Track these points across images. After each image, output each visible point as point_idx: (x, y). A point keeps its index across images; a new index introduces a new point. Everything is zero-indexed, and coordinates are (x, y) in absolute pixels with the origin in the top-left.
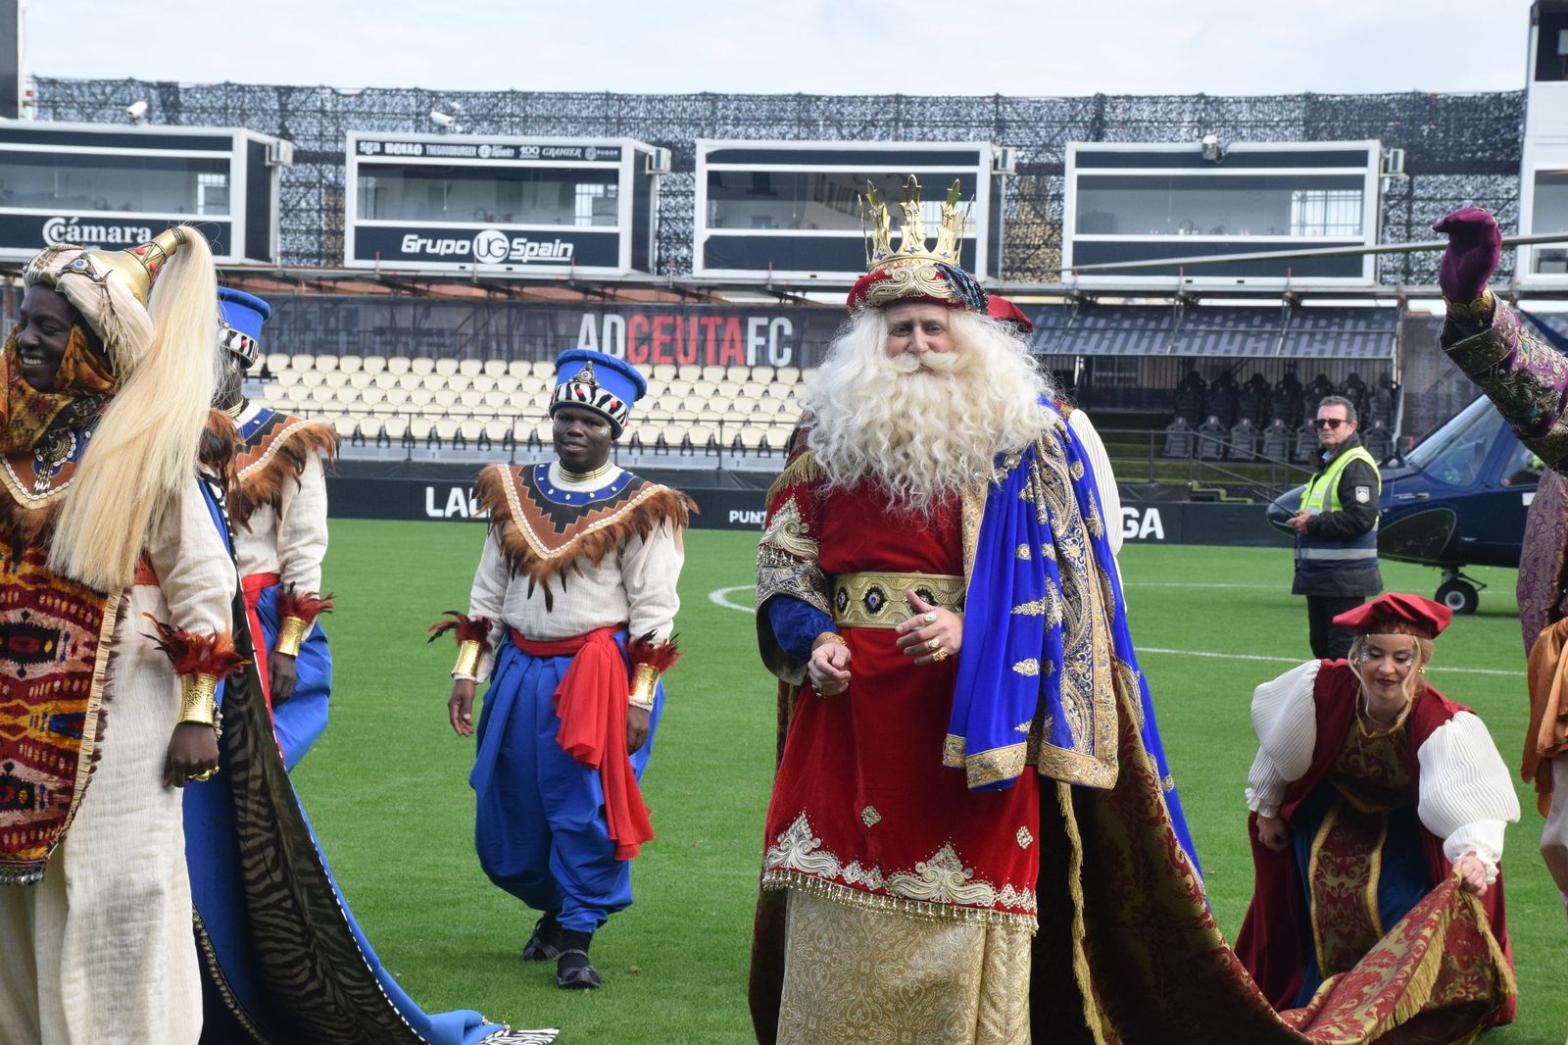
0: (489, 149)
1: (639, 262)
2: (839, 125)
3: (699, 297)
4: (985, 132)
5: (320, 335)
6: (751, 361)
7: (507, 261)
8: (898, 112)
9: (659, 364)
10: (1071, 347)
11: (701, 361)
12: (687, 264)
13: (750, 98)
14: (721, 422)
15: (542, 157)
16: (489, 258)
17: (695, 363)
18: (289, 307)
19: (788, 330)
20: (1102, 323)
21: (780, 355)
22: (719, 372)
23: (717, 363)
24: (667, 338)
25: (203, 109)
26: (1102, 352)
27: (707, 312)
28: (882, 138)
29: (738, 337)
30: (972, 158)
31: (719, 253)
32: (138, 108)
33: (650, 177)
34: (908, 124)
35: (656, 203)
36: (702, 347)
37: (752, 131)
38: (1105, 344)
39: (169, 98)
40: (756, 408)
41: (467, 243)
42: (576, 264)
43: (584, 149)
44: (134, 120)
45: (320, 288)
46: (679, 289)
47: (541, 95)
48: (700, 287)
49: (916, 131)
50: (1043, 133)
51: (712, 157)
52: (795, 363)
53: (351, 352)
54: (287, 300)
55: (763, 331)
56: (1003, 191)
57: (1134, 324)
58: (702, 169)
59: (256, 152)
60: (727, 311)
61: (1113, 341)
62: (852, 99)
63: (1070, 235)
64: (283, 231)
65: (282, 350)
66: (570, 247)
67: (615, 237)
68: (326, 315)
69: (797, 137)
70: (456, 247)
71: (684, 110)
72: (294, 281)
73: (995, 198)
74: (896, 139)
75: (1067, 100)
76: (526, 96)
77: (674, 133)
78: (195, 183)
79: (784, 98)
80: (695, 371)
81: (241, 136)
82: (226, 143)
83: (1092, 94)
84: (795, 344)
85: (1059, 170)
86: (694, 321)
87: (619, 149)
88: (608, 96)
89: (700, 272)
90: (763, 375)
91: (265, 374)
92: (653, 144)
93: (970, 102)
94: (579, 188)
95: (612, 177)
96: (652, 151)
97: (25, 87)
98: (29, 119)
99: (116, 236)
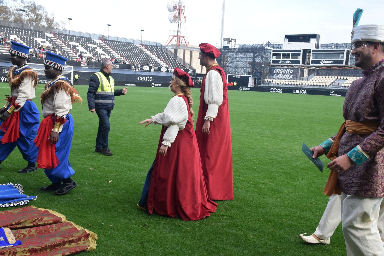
5: (354, 74)
18: (350, 71)
25: (341, 47)
32: (333, 47)
39: (337, 45)
44: (332, 48)
45: (355, 68)
53: (358, 76)
54: (350, 70)
59: (348, 51)
64: (350, 61)
65: (349, 76)
68: (355, 72)
72: (351, 67)
78: (339, 56)
81: (346, 50)
82: (344, 51)
91: (347, 79)
97: (320, 45)
98: (320, 49)
99: (329, 62)
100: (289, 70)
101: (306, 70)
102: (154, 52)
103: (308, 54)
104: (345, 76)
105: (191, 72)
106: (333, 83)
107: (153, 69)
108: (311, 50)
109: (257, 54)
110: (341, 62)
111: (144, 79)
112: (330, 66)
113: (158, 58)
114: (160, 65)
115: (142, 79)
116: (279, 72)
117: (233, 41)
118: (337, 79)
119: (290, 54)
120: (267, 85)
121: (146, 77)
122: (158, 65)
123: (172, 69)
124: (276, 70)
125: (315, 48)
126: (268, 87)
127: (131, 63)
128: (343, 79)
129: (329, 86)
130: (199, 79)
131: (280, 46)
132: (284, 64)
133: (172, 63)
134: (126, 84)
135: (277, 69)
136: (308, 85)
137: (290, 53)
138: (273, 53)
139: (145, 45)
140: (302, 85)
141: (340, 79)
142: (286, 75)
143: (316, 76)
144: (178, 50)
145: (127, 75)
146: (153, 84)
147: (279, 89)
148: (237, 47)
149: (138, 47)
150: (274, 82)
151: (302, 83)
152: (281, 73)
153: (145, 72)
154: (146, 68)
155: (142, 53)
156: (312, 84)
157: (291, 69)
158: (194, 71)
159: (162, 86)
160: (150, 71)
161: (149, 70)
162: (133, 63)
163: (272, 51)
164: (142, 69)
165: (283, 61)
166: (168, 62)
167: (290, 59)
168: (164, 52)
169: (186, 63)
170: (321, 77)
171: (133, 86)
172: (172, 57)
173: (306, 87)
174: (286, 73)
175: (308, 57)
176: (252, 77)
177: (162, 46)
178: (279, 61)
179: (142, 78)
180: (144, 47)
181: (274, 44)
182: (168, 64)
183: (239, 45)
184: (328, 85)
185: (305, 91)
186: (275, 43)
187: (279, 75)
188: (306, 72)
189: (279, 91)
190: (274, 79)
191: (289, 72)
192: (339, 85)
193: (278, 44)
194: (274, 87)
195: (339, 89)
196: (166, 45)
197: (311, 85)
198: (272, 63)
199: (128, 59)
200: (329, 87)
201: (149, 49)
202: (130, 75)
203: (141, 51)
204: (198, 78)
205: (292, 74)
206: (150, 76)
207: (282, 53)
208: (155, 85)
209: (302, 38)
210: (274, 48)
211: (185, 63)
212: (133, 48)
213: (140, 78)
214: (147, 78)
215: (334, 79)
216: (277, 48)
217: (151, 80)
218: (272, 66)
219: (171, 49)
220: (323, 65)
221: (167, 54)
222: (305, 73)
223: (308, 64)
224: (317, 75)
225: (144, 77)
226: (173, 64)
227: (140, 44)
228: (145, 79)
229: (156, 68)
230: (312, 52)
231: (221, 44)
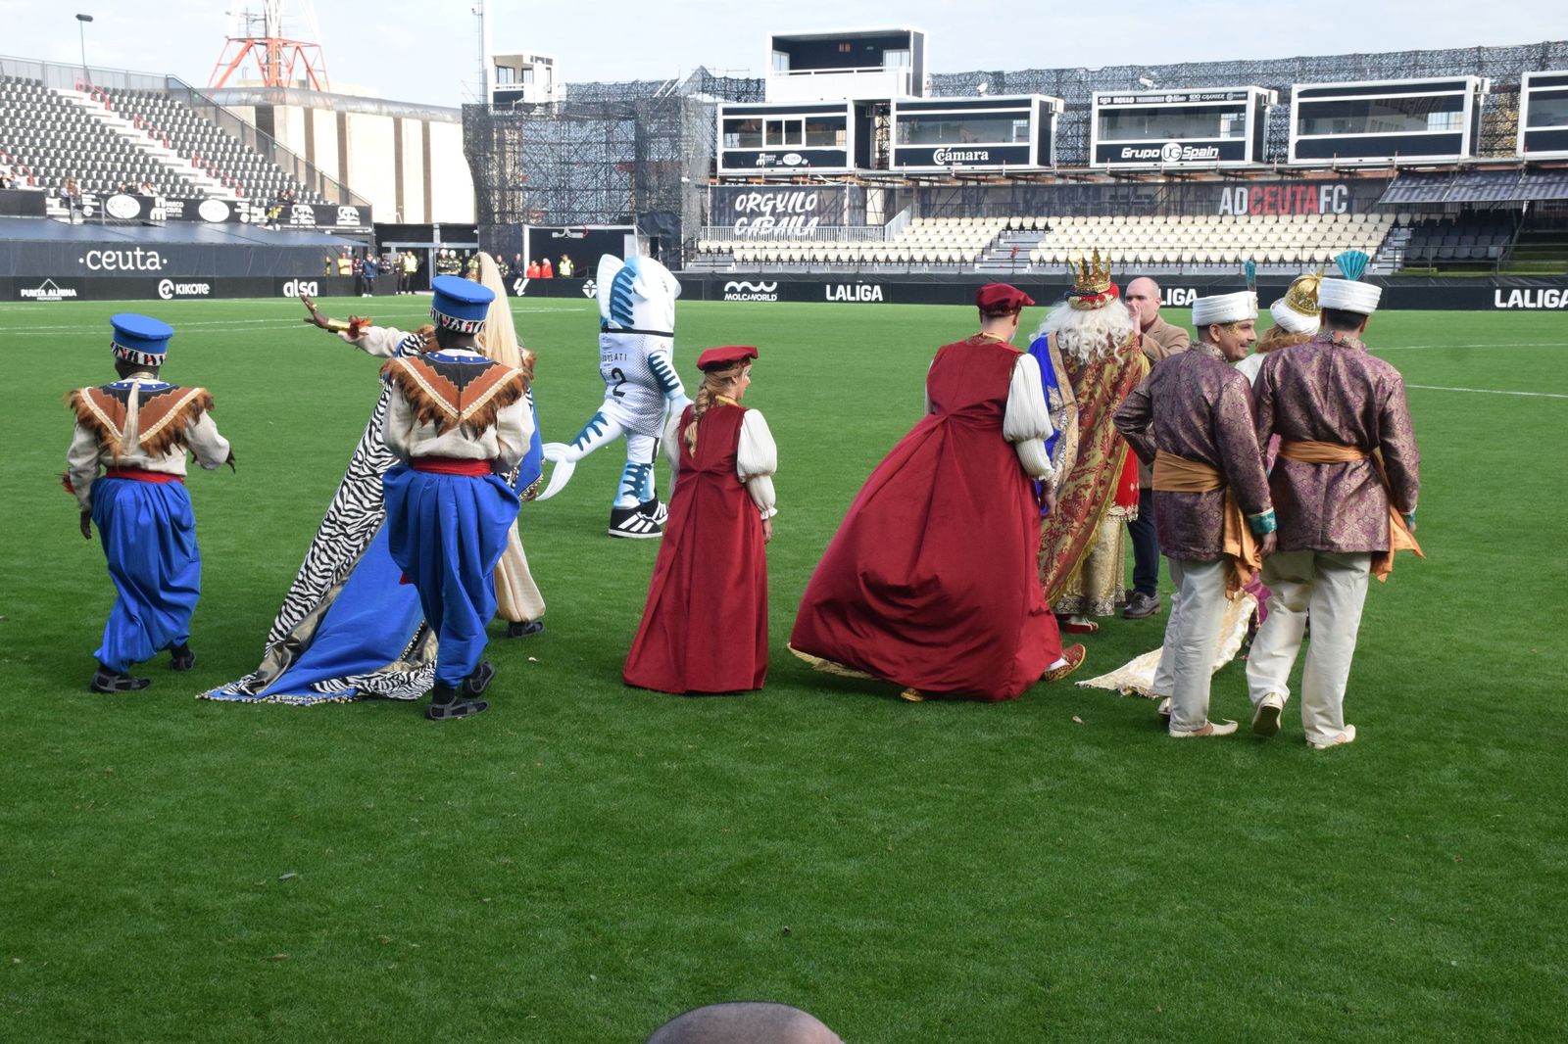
0: (1171, 98)
1: (1257, 157)
2: (1379, 70)
3: (1292, 175)
4: (1471, 69)
5: (1076, 205)
6: (1322, 211)
7: (1180, 160)
8: (1416, 61)
9: (1268, 214)
10: (1521, 195)
11: (1292, 212)
12: (1286, 156)
13: (1326, 58)
14: (1303, 247)
15: (1202, 100)
16: (1171, 159)
17: (1289, 213)
18: (1061, 191)
19: (1345, 192)
20: (1541, 180)
21: (1339, 207)
22: (1302, 218)
23: (1302, 212)
24: (1272, 200)
25: (1016, 85)
26: (1540, 197)
27: (1298, 183)
28: (1406, 77)
29: (1314, 197)
30: (1462, 86)
31: (1303, 150)
32: (983, 87)
33: (1265, 107)
34: (1423, 67)
35: (1268, 121)
36: (1293, 204)
37: (1326, 77)
38: (1543, 192)
39: (999, 80)
40: (1324, 238)
41: (1158, 151)
42: (1221, 159)
43: (1226, 94)
44: (980, 93)
45: (1078, 179)
46: (1280, 172)
47: (1203, 64)
48: (1293, 169)
49: (1427, 71)
50: (1508, 67)
51: (1301, 95)
52: (1349, 211)
53: (1092, 215)
54: (1059, 187)
55: (1329, 193)
56: (1482, 103)
57: (1562, 179)
58: (1295, 101)
59: (1044, 106)
60: (1308, 183)
61: (1547, 191)
62: (1388, 55)
63: (1523, 128)
64: (1058, 148)
65: (1055, 215)
66: (1217, 150)
67: (1243, 144)
68: (1080, 195)
69: (1353, 80)
70: (1152, 153)
71: (1286, 67)
72: (1064, 176)
73: (1476, 107)
74: (1414, 77)
75: (1524, 46)
76: (1195, 65)
77: (1280, 81)
78: (1011, 126)
79: (1347, 57)
80: (1289, 218)
81: (1036, 99)
82: (1027, 103)
83: (1541, 42)
84: (1349, 200)
85: (1518, 89)
86: (1289, 189)
87: (1246, 93)
88: (1241, 62)
89: (1293, 160)
90: (1329, 218)
91: (1047, 228)
92: (1268, 88)
93: (1462, 52)
94: (1223, 116)
95: (1242, 109)
96: (1264, 92)
97: (926, 79)
98: (927, 97)
99: (970, 157)
100: (803, 194)
101: (873, 191)
102: (155, 125)
103: (878, 121)
104: (1038, 213)
105: (349, 218)
106: (993, 250)
107: (156, 213)
108: (888, 101)
109: (654, 127)
110: (1021, 155)
111: (116, 262)
112: (977, 175)
113: (180, 155)
114: (191, 191)
115: (109, 261)
116: (758, 205)
117: (539, 67)
118: (1009, 227)
119: (800, 122)
120: (708, 270)
121: (129, 253)
122: (182, 191)
123: (254, 210)
124: (743, 197)
125: (908, 93)
126: (713, 274)
127: (42, 183)
128: (1034, 228)
129: (975, 261)
130: (393, 250)
131: (753, 88)
132: (778, 171)
133: (251, 176)
134: (24, 292)
135: (749, 191)
136: (887, 260)
137: (802, 117)
138: (726, 122)
139: (106, 91)
140: (862, 260)
141: (1022, 228)
142: (787, 219)
143: (920, 221)
144: (279, 113)
145: (27, 245)
146: (165, 287)
147: (762, 283)
148: (559, 95)
149: (69, 103)
150: (738, 255)
151: (862, 252)
152: (768, 209)
153: (119, 229)
154: (124, 207)
155: (93, 130)
156: (905, 258)
157: (808, 191)
158: (365, 214)
159: (211, 295)
160: (143, 220)
161: (138, 217)
162: (52, 183)
163: (720, 112)
164: (103, 212)
165: (772, 158)
166: (234, 176)
167: (803, 147)
168: (208, 124)
169: (322, 176)
170: (942, 221)
171: (65, 298)
172: (250, 151)
173: (877, 270)
174: (790, 210)
175: (879, 132)
176: (640, 232)
177: (190, 91)
178: (756, 155)
179: (109, 257)
180: (102, 99)
181: (725, 78)
182: (232, 185)
183: (567, 85)
184: (969, 257)
185: (877, 288)
186: (731, 76)
187: (758, 221)
188: (876, 200)
189: (762, 292)
190: (741, 238)
191: (803, 206)
192: (1019, 256)
193: (743, 77)
194: (739, 278)
195: (1018, 272)
196: (212, 86)
197: (900, 260)
198: (725, 166)
199: (20, 161)
200: (977, 266)
201: (126, 109)
202: (43, 246)
203: (88, 121)
204: (385, 244)
205: (813, 214)
206: (146, 247)
207: (766, 118)
208: (178, 287)
209: (848, 48)
210: (726, 97)
211: (318, 175)
212: (43, 108)
213: (95, 260)
214: (134, 257)
215: (995, 232)
216: (744, 98)
217: (153, 264)
218: (724, 179)
219: (241, 103)
220: (945, 168)
221: (222, 133)
222: (870, 207)
223: (883, 164)
224: (923, 216)
225: (119, 253)
226: (257, 185)
227: (79, 88)
228: (126, 262)
229: (174, 204)
230: (894, 113)
231: (485, 84)
